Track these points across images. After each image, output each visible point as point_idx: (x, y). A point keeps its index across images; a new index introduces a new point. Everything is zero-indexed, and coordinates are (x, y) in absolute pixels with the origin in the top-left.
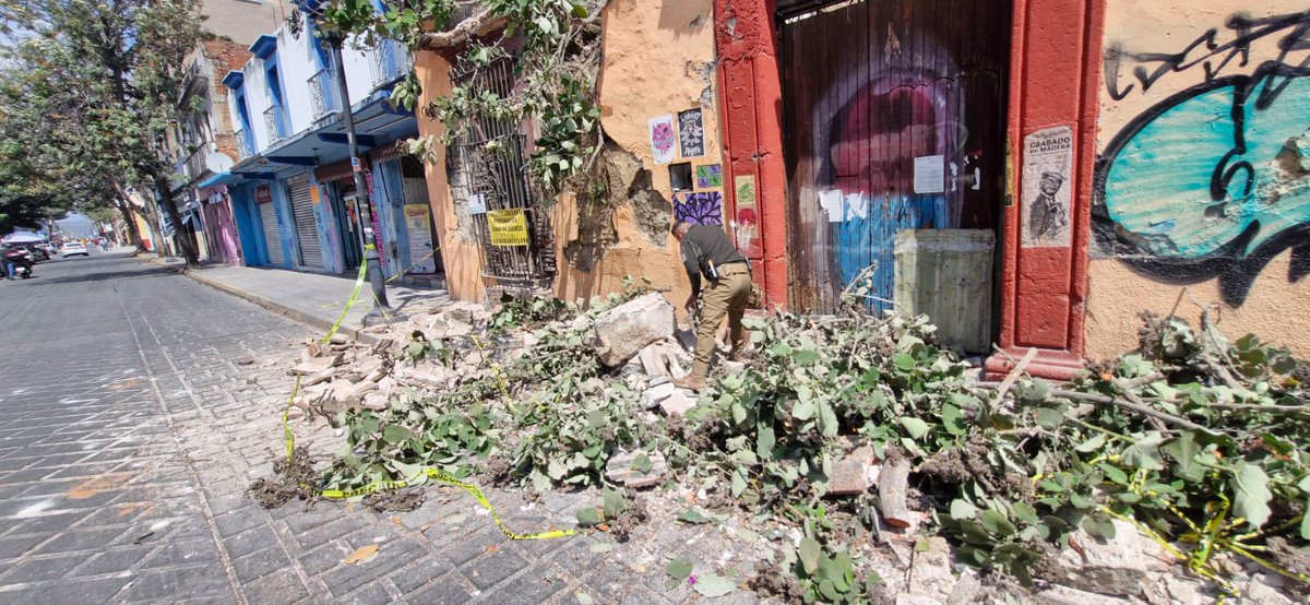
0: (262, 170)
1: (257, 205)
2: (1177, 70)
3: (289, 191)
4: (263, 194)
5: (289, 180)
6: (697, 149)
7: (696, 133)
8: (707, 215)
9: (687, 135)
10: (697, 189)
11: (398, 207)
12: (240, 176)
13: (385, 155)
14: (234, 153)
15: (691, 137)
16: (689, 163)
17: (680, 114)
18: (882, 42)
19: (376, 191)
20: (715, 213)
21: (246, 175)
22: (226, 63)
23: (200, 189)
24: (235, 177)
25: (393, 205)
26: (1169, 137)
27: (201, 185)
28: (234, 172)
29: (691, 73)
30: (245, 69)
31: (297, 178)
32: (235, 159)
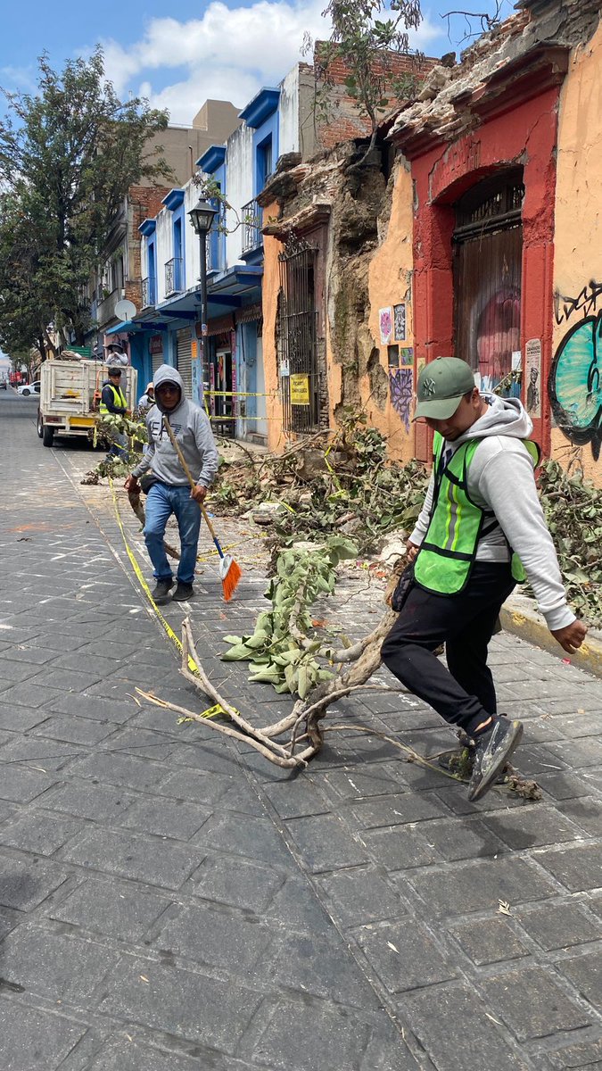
0: (157, 321)
1: (151, 355)
2: (577, 309)
3: (176, 344)
4: (156, 345)
5: (178, 332)
6: (402, 335)
7: (402, 324)
8: (405, 387)
9: (397, 324)
10: (401, 367)
11: (251, 366)
12: (139, 326)
13: (246, 316)
14: (139, 300)
15: (400, 325)
16: (397, 345)
17: (395, 307)
18: (501, 265)
19: (237, 349)
20: (409, 386)
21: (144, 325)
22: (144, 208)
23: (108, 335)
24: (134, 326)
25: (247, 364)
26: (575, 350)
27: (108, 332)
28: (134, 321)
29: (401, 277)
30: (158, 217)
31: (184, 330)
32: (138, 306)
